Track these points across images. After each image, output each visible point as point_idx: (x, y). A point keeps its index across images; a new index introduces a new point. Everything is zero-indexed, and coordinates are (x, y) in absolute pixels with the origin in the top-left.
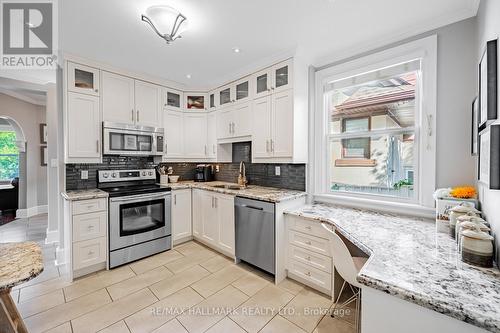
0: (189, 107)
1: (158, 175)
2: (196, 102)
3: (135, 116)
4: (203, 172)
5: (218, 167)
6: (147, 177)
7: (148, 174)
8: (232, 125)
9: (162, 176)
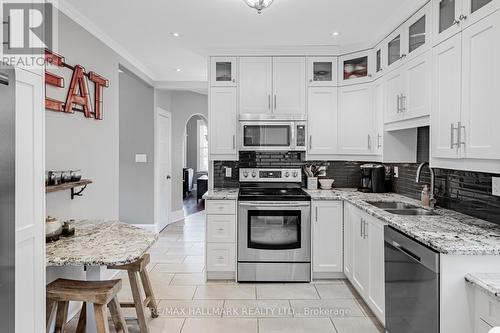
0: (346, 76)
1: (305, 178)
2: (357, 67)
3: (272, 102)
4: (370, 177)
5: (396, 169)
6: (291, 179)
7: (291, 176)
8: (401, 98)
9: (309, 179)
